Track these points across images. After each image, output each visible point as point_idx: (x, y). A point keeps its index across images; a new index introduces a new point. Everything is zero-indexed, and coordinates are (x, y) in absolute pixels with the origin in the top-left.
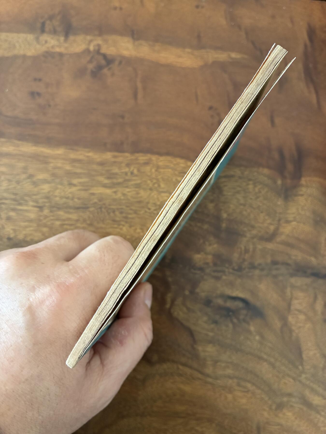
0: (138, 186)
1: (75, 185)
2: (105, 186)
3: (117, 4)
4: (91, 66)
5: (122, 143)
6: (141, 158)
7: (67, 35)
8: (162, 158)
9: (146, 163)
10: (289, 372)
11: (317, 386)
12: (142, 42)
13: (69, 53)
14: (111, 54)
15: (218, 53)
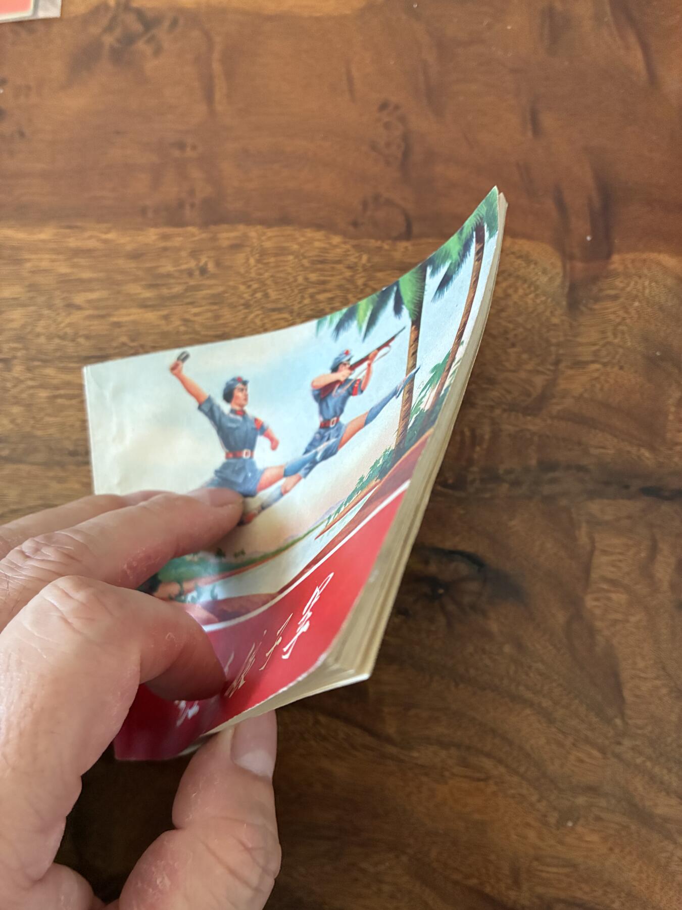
0: (217, 300)
1: (79, 308)
2: (144, 305)
4: (109, 39)
5: (181, 205)
6: (225, 235)
8: (270, 232)
9: (236, 247)
10: (589, 734)
11: (665, 772)
13: (65, 17)
14: (153, 8)
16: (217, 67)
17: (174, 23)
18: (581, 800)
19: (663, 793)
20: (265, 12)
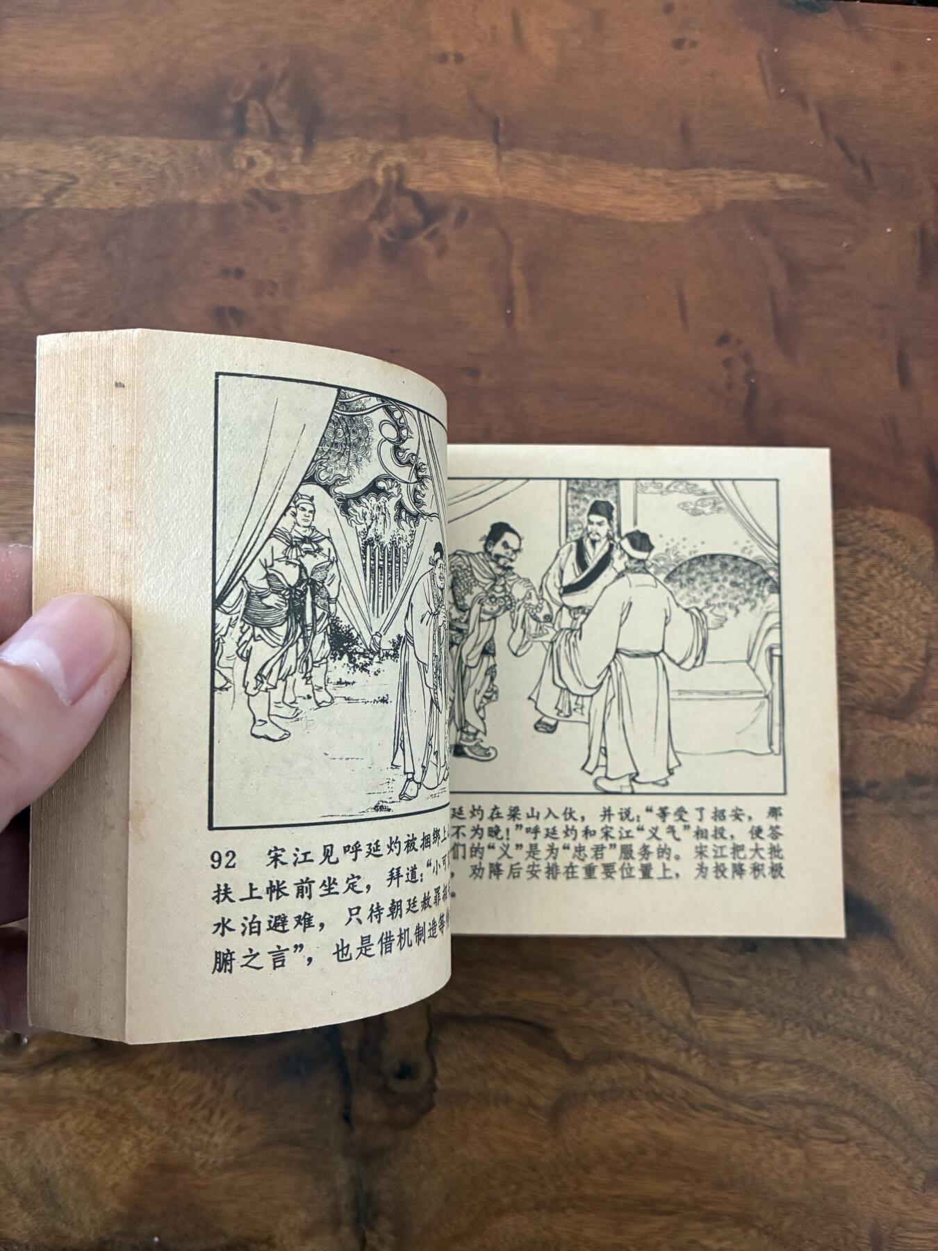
3: (448, 46)
4: (379, 230)
7: (309, 144)
12: (522, 153)
13: (318, 192)
14: (434, 192)
15: (742, 176)
16: (518, 277)
17: (462, 216)
20: (577, 210)
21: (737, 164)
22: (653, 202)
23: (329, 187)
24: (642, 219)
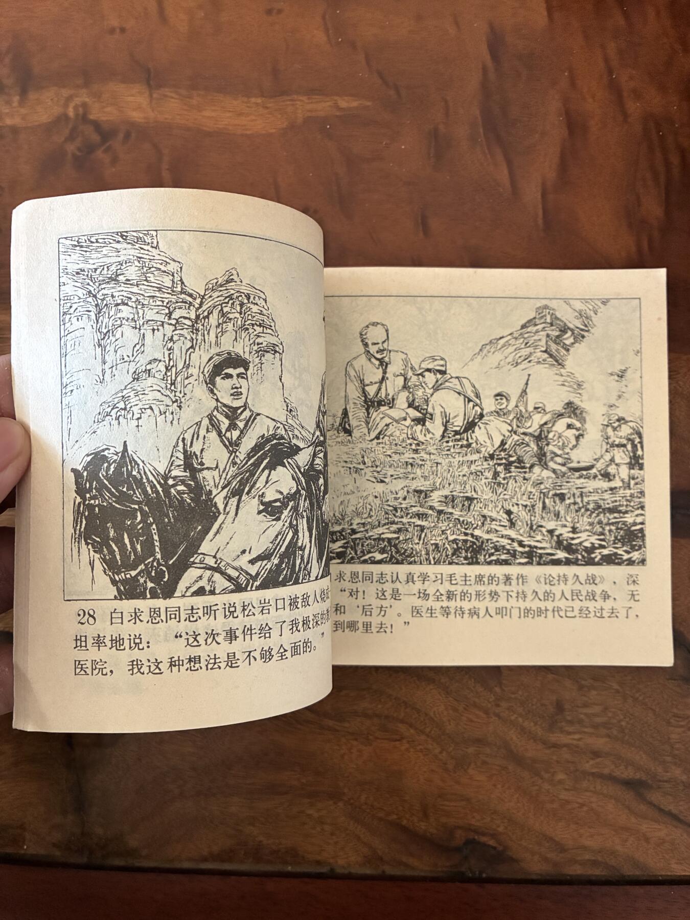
3: (115, 23)
4: (71, 148)
7: (24, 92)
10: (477, 700)
11: (532, 724)
12: (166, 91)
13: (29, 125)
14: (107, 121)
15: (314, 101)
16: (166, 175)
17: (128, 135)
18: (471, 750)
19: (532, 741)
20: (205, 128)
21: (311, 92)
22: (256, 120)
23: (36, 121)
24: (248, 132)
